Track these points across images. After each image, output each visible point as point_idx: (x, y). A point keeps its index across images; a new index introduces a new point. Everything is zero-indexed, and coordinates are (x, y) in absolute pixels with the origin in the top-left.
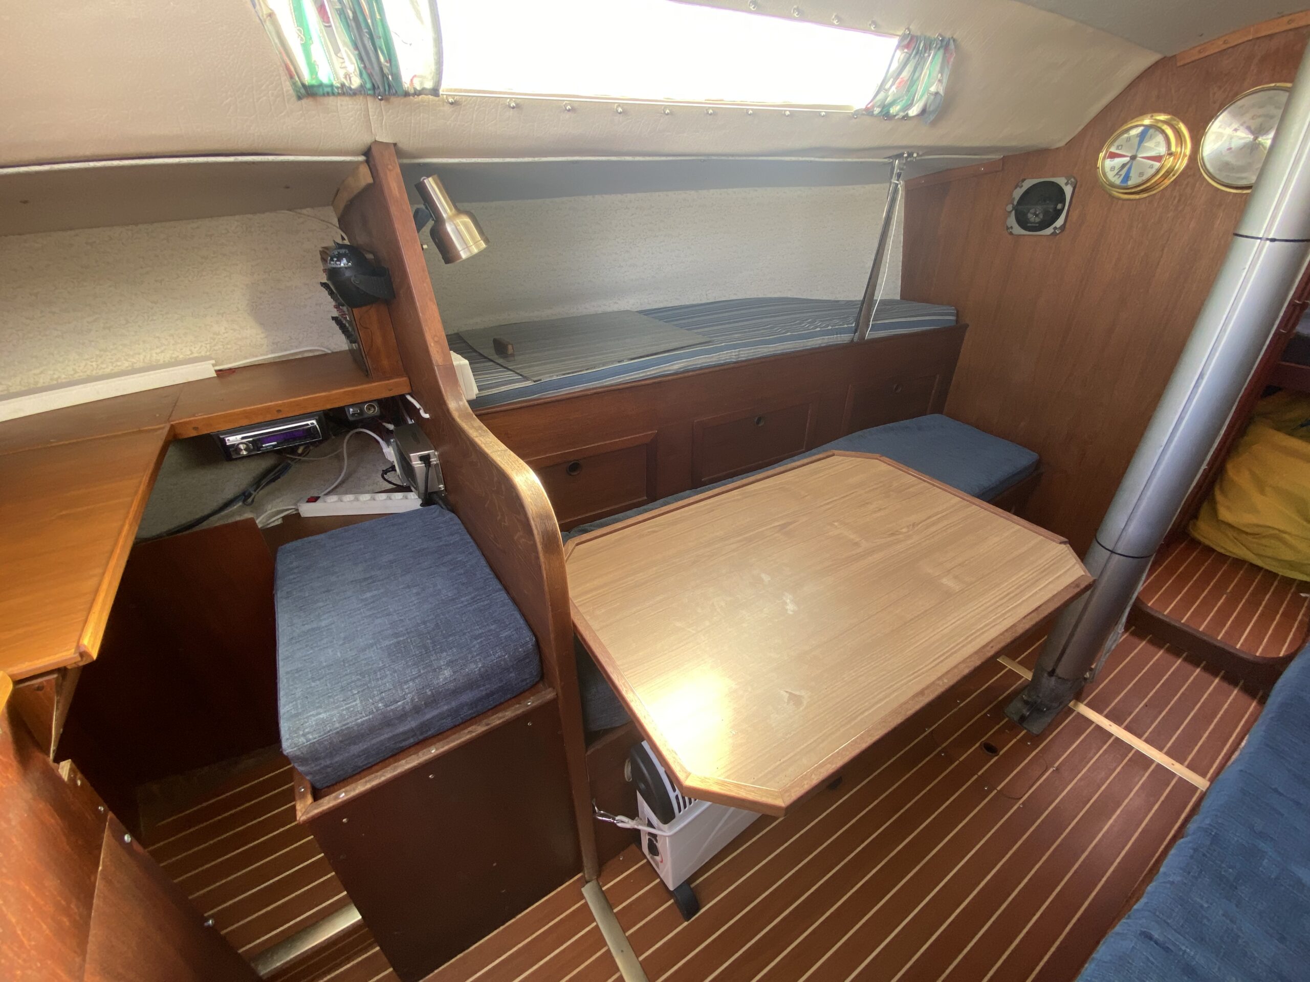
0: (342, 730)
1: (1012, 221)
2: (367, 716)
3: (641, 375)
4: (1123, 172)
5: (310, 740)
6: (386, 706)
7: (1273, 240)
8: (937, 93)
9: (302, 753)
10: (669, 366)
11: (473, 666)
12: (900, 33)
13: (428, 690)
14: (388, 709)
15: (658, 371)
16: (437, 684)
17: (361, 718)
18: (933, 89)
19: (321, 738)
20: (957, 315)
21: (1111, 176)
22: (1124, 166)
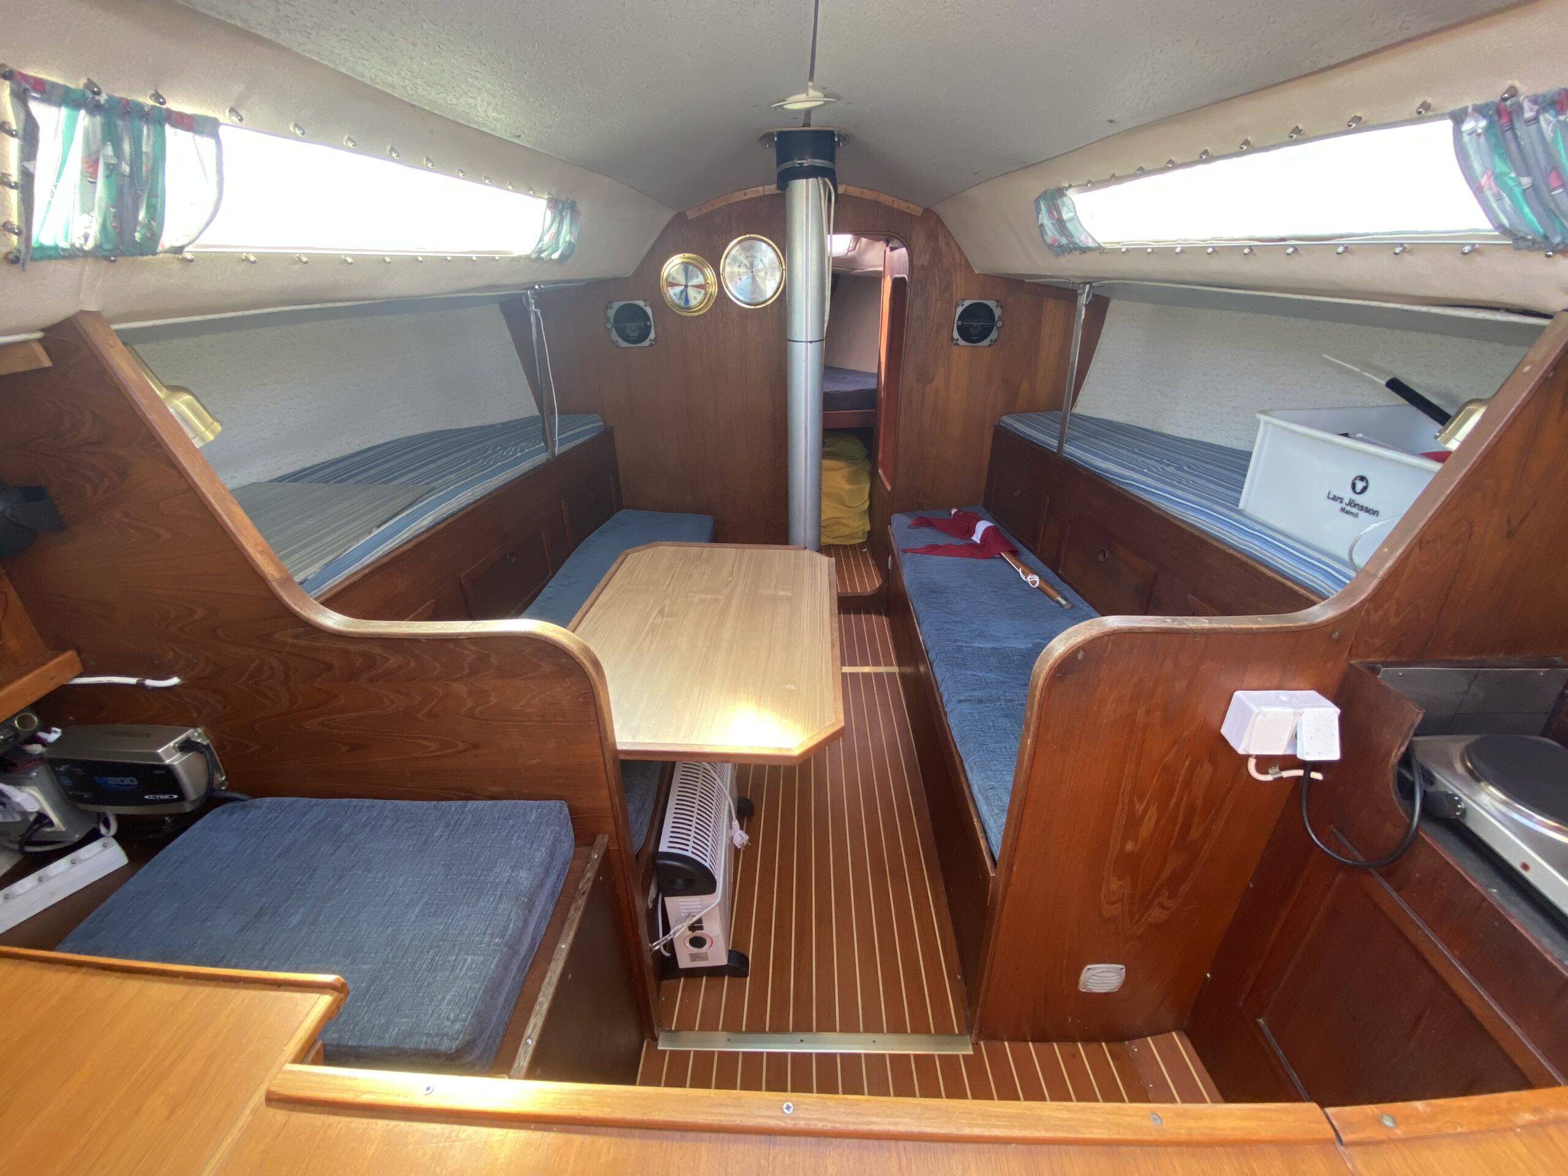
0: (486, 986)
1: (615, 336)
2: (494, 957)
3: (397, 542)
4: (683, 296)
5: (466, 1018)
6: (502, 937)
7: (811, 342)
8: (570, 242)
9: (470, 1035)
10: (419, 523)
11: (538, 854)
12: (547, 197)
13: (523, 899)
14: (507, 937)
15: (411, 531)
16: (525, 887)
17: (491, 963)
18: (567, 239)
19: (474, 1008)
20: (604, 420)
21: (675, 299)
22: (682, 292)
